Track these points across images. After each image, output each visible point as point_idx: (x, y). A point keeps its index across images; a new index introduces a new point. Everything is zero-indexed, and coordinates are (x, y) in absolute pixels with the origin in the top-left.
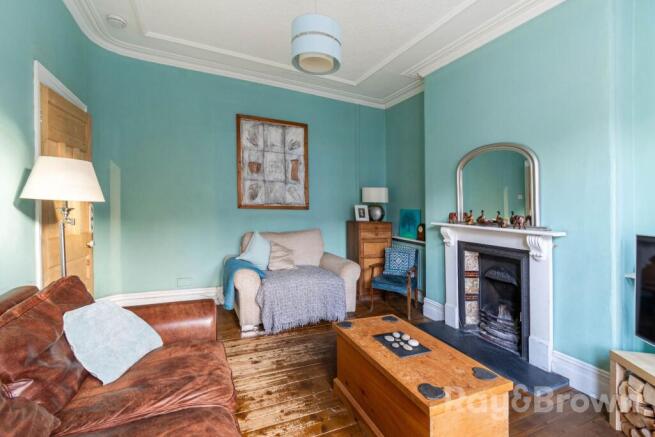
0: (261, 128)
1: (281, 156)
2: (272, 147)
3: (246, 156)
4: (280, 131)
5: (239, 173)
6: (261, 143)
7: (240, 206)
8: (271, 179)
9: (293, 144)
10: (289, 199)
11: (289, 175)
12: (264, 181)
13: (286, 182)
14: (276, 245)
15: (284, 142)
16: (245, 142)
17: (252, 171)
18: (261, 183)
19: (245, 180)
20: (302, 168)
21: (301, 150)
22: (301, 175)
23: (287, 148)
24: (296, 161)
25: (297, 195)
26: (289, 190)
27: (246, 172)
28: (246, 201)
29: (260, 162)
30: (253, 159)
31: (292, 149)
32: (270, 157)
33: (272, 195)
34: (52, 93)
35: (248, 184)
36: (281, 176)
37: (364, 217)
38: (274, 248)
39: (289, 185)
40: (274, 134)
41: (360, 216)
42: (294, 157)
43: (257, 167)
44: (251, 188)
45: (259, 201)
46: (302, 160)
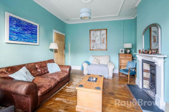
0: (95, 32)
1: (100, 38)
2: (98, 36)
3: (92, 39)
4: (100, 32)
5: (90, 43)
6: (95, 35)
7: (90, 50)
8: (97, 43)
9: (103, 34)
10: (102, 48)
11: (102, 42)
12: (96, 44)
13: (101, 44)
14: (95, 58)
15: (101, 34)
16: (91, 36)
17: (93, 42)
18: (95, 45)
19: (91, 44)
20: (105, 40)
21: (105, 36)
22: (105, 42)
23: (101, 36)
24: (104, 38)
25: (104, 47)
26: (102, 46)
27: (92, 42)
28: (92, 49)
29: (95, 40)
30: (93, 39)
31: (102, 36)
32: (97, 38)
33: (97, 47)
34: (57, 33)
35: (92, 45)
36: (100, 43)
37: (122, 52)
38: (94, 59)
39: (102, 45)
40: (98, 33)
41: (121, 52)
42: (103, 38)
43: (94, 41)
44: (93, 46)
45: (94, 48)
46: (105, 38)
